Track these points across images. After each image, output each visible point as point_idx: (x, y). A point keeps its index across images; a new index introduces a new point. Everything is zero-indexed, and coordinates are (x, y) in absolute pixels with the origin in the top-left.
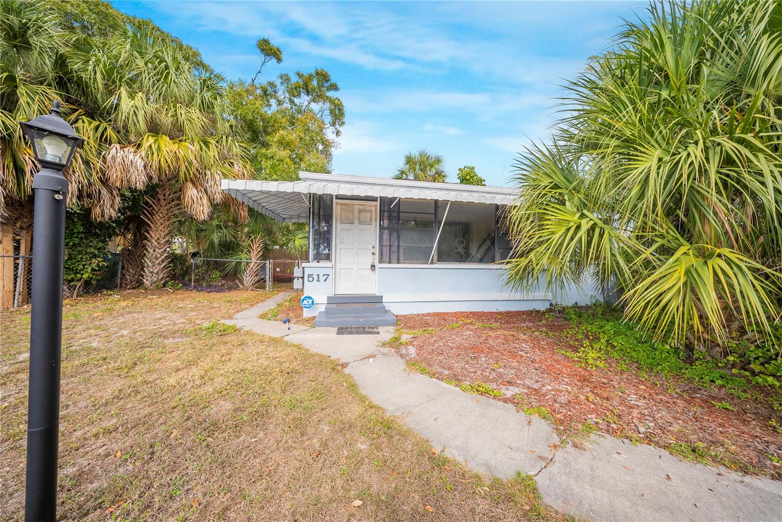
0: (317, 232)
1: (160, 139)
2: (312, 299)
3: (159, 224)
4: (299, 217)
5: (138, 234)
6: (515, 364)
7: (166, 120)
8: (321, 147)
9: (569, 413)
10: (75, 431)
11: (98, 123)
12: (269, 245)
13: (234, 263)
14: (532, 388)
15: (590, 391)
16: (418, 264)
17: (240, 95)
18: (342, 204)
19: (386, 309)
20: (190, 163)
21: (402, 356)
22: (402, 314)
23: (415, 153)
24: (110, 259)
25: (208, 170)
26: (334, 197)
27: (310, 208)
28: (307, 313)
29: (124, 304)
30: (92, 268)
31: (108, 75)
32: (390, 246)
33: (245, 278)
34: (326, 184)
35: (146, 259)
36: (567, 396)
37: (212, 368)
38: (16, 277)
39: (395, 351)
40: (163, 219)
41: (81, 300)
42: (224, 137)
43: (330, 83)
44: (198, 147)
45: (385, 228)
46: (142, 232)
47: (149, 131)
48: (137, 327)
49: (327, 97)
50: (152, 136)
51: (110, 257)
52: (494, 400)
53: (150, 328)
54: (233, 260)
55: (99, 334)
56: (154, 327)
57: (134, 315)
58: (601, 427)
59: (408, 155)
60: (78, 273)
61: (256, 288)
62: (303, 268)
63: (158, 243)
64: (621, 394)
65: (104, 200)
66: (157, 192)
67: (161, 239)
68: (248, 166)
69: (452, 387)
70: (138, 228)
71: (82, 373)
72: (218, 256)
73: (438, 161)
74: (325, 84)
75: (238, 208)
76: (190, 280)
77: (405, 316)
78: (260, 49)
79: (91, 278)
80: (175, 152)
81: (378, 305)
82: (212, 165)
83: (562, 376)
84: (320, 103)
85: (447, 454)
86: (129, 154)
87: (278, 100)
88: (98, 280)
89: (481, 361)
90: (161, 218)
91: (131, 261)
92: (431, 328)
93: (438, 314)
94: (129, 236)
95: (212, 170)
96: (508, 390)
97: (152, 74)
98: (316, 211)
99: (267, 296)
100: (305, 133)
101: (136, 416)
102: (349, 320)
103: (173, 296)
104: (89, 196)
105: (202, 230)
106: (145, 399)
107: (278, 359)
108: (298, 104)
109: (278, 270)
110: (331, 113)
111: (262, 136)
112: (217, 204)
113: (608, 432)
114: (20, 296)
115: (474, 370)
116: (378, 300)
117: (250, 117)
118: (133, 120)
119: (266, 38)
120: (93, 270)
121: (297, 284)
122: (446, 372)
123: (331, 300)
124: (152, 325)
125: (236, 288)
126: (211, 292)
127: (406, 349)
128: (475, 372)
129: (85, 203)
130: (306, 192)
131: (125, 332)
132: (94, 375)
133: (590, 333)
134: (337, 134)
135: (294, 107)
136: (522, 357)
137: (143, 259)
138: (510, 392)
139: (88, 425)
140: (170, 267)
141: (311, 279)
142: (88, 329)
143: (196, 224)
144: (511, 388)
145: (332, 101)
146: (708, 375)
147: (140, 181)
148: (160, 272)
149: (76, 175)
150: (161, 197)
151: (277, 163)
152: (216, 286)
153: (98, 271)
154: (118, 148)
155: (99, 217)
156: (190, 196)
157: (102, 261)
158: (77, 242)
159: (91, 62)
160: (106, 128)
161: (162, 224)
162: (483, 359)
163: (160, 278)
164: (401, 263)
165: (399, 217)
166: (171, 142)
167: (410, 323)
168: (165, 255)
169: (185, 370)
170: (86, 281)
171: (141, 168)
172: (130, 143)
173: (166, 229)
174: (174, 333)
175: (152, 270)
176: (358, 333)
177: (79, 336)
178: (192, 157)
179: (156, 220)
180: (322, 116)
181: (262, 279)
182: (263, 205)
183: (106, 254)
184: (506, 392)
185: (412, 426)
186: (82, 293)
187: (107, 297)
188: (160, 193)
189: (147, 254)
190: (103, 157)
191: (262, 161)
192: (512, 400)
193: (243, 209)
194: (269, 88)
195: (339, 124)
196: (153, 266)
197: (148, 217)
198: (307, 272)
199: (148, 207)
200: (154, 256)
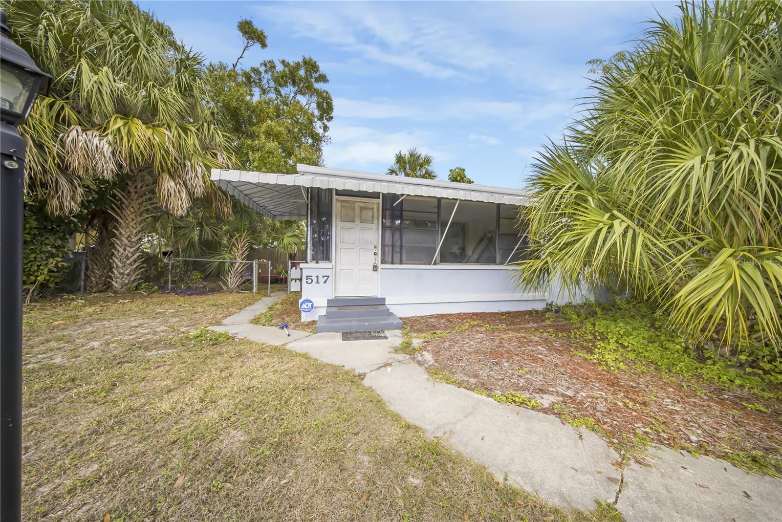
1: (130, 122)
2: (311, 302)
3: (130, 220)
5: (104, 231)
6: (539, 369)
8: (310, 141)
9: (615, 422)
10: (40, 486)
11: (53, 100)
12: (254, 245)
13: (216, 264)
14: (566, 396)
15: (625, 396)
16: (420, 264)
17: (221, 80)
18: (342, 201)
19: (390, 311)
20: (167, 152)
21: (419, 363)
22: (406, 316)
23: (405, 153)
24: (71, 259)
25: (187, 161)
26: (334, 193)
27: (308, 205)
28: (305, 318)
29: (90, 310)
30: (49, 269)
31: (64, 44)
32: (393, 246)
33: (229, 280)
35: (115, 259)
36: (604, 403)
37: (212, 387)
39: (410, 358)
40: (134, 215)
41: (35, 306)
42: (206, 125)
43: (318, 73)
44: (176, 133)
45: (388, 227)
46: (109, 228)
47: (117, 112)
48: (110, 337)
49: (315, 89)
50: (121, 118)
51: (71, 256)
52: (533, 411)
53: (126, 338)
54: (216, 260)
55: (63, 347)
56: (131, 337)
57: (105, 322)
58: (651, 437)
59: (399, 154)
60: (31, 275)
61: (241, 290)
62: (301, 269)
63: (129, 241)
64: (656, 399)
65: (62, 191)
66: (128, 184)
67: (132, 236)
68: (233, 158)
69: (484, 398)
70: (104, 225)
71: (45, 400)
72: (198, 256)
73: (428, 161)
74: (313, 75)
75: (221, 205)
76: (166, 282)
77: (409, 319)
78: (242, 32)
79: (48, 280)
80: (149, 138)
81: (381, 308)
82: (192, 155)
83: (591, 381)
84: (307, 96)
85: (512, 483)
86: (94, 139)
87: (262, 89)
88: (57, 282)
89: (505, 366)
90: (132, 213)
91: (96, 261)
92: (439, 331)
94: (93, 233)
95: (193, 161)
96: (542, 398)
97: (118, 47)
98: (315, 207)
99: (255, 298)
100: (293, 126)
101: (124, 458)
102: (353, 324)
103: (148, 300)
104: (44, 185)
105: (180, 228)
106: (133, 433)
107: (286, 373)
108: (283, 94)
110: (319, 106)
111: (246, 126)
112: (198, 199)
113: (661, 442)
115: (500, 377)
116: (381, 302)
117: (233, 104)
118: (97, 99)
119: (248, 20)
120: (50, 271)
121: (294, 287)
122: (473, 381)
123: (331, 303)
124: (128, 334)
125: (219, 290)
126: (192, 294)
127: (422, 355)
128: (502, 379)
129: (39, 193)
130: (309, 185)
131: (96, 344)
132: (61, 402)
133: (597, 334)
134: (324, 129)
135: (279, 97)
136: (543, 360)
137: (112, 259)
138: (546, 401)
139: (59, 476)
140: (143, 267)
141: (309, 281)
142: (48, 341)
143: (173, 220)
144: (545, 396)
146: (725, 375)
147: (107, 169)
148: (131, 273)
150: (132, 190)
151: (266, 155)
152: (197, 288)
153: (57, 272)
154: (80, 130)
155: (56, 210)
156: (166, 188)
157: (62, 261)
158: (29, 239)
159: (41, 26)
160: (63, 106)
161: (133, 220)
162: (506, 364)
163: (132, 280)
164: (403, 264)
165: (402, 215)
166: (144, 126)
167: (416, 326)
168: (138, 254)
169: (178, 391)
170: (42, 284)
171: (108, 154)
172: (93, 126)
173: (138, 225)
174: (157, 343)
175: (122, 271)
176: (365, 338)
177: (36, 350)
178: (169, 145)
179: (127, 215)
180: (309, 109)
181: (248, 280)
182: (254, 199)
183: (66, 253)
184: (542, 401)
185: (461, 449)
186: (37, 297)
187: (69, 302)
188: (130, 185)
189: (116, 253)
190: (61, 140)
191: (248, 152)
192: (552, 411)
193: (226, 205)
194: (253, 75)
195: (326, 119)
196: (124, 266)
197: (116, 212)
198: (305, 273)
199: (117, 200)
200: (124, 256)
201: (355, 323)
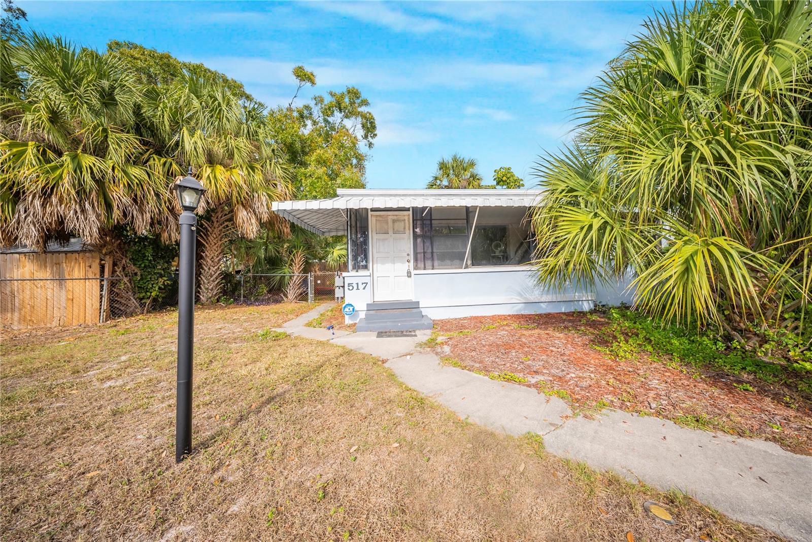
0: (354, 243)
1: (216, 169)
2: (352, 306)
3: (213, 244)
4: (337, 230)
6: (544, 357)
7: (219, 150)
8: (354, 161)
9: (587, 394)
11: (165, 159)
12: (310, 259)
13: (278, 277)
14: (557, 376)
15: (613, 377)
16: (452, 269)
17: (280, 121)
18: (377, 216)
19: (423, 314)
20: (241, 188)
21: (437, 354)
22: (438, 319)
23: (448, 159)
25: (255, 193)
26: (369, 210)
27: (347, 222)
28: (348, 321)
30: (159, 286)
31: (174, 117)
32: (424, 253)
33: (288, 292)
34: (361, 198)
35: (202, 277)
36: (588, 382)
37: (274, 363)
38: (101, 297)
39: (431, 350)
41: (151, 316)
42: (268, 161)
43: (360, 99)
44: (246, 173)
45: (419, 236)
46: (198, 252)
47: (207, 162)
49: (359, 112)
50: (209, 167)
52: (518, 385)
53: (214, 336)
54: (278, 275)
56: (217, 336)
58: (614, 404)
59: (442, 161)
60: (148, 292)
61: (299, 300)
62: (344, 278)
63: (213, 261)
64: (644, 380)
65: (171, 226)
66: (211, 216)
67: (215, 258)
68: (290, 186)
69: (481, 376)
72: (264, 272)
73: (472, 164)
74: (356, 101)
75: (282, 226)
76: (239, 296)
77: (442, 321)
78: (296, 76)
79: (158, 295)
80: (228, 179)
81: (415, 310)
82: (259, 188)
83: (589, 366)
84: (353, 119)
85: (470, 421)
87: (313, 121)
88: (163, 297)
89: (512, 355)
90: (215, 239)
92: (467, 330)
93: (476, 318)
95: (259, 192)
96: (533, 378)
97: (206, 112)
98: (353, 224)
99: (310, 306)
100: (339, 150)
101: (222, 395)
102: (389, 325)
103: (227, 310)
104: (159, 223)
105: (250, 248)
108: (332, 122)
109: (319, 282)
110: (363, 127)
111: (300, 156)
112: (264, 223)
113: (621, 408)
114: (105, 313)
115: (504, 363)
116: (415, 305)
117: (289, 140)
119: (301, 65)
120: (160, 288)
121: (338, 293)
122: (477, 365)
123: (372, 307)
124: (215, 333)
125: (281, 300)
126: (259, 305)
127: (442, 348)
128: (504, 365)
129: (156, 229)
130: (344, 207)
134: (369, 147)
135: (328, 125)
136: (552, 351)
137: (200, 277)
138: (535, 379)
140: (222, 283)
141: (351, 288)
143: (246, 243)
144: (536, 376)
145: (363, 116)
146: (740, 363)
147: (201, 207)
148: (214, 288)
149: (150, 206)
150: (214, 219)
151: (316, 181)
152: (263, 300)
153: (164, 289)
155: (167, 240)
156: (241, 217)
157: (167, 280)
158: (147, 264)
159: (159, 109)
160: (171, 163)
161: (215, 244)
162: (514, 354)
163: (214, 294)
164: (436, 269)
165: (431, 224)
166: (224, 170)
167: (446, 326)
168: (219, 272)
169: (252, 365)
170: (154, 299)
173: (219, 248)
174: (235, 339)
175: (207, 287)
176: (396, 336)
178: (241, 183)
179: (211, 241)
180: (354, 131)
181: (304, 292)
182: (305, 221)
183: (170, 273)
184: (531, 379)
185: (442, 403)
186: (151, 309)
188: (214, 216)
189: (203, 271)
190: (170, 188)
191: (301, 179)
192: (536, 386)
193: (285, 226)
194: (305, 112)
195: (371, 137)
196: (209, 283)
197: (203, 238)
198: (347, 281)
199: (204, 229)
200: (209, 274)
201: (389, 324)
